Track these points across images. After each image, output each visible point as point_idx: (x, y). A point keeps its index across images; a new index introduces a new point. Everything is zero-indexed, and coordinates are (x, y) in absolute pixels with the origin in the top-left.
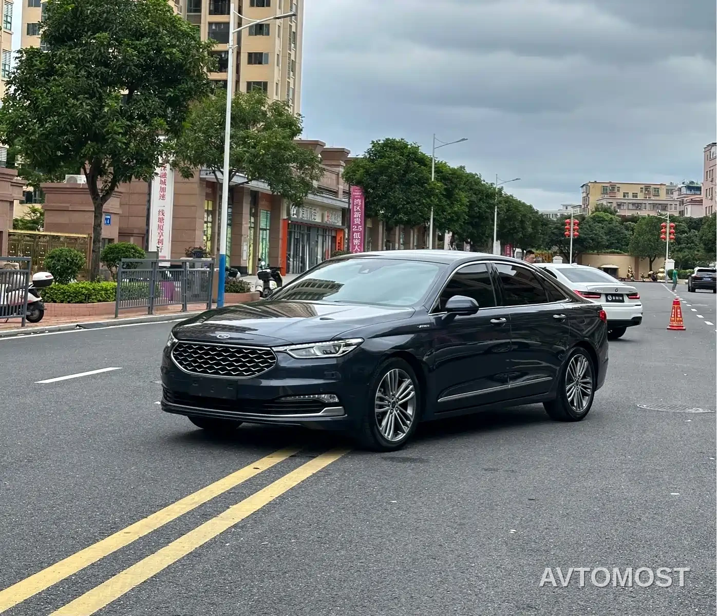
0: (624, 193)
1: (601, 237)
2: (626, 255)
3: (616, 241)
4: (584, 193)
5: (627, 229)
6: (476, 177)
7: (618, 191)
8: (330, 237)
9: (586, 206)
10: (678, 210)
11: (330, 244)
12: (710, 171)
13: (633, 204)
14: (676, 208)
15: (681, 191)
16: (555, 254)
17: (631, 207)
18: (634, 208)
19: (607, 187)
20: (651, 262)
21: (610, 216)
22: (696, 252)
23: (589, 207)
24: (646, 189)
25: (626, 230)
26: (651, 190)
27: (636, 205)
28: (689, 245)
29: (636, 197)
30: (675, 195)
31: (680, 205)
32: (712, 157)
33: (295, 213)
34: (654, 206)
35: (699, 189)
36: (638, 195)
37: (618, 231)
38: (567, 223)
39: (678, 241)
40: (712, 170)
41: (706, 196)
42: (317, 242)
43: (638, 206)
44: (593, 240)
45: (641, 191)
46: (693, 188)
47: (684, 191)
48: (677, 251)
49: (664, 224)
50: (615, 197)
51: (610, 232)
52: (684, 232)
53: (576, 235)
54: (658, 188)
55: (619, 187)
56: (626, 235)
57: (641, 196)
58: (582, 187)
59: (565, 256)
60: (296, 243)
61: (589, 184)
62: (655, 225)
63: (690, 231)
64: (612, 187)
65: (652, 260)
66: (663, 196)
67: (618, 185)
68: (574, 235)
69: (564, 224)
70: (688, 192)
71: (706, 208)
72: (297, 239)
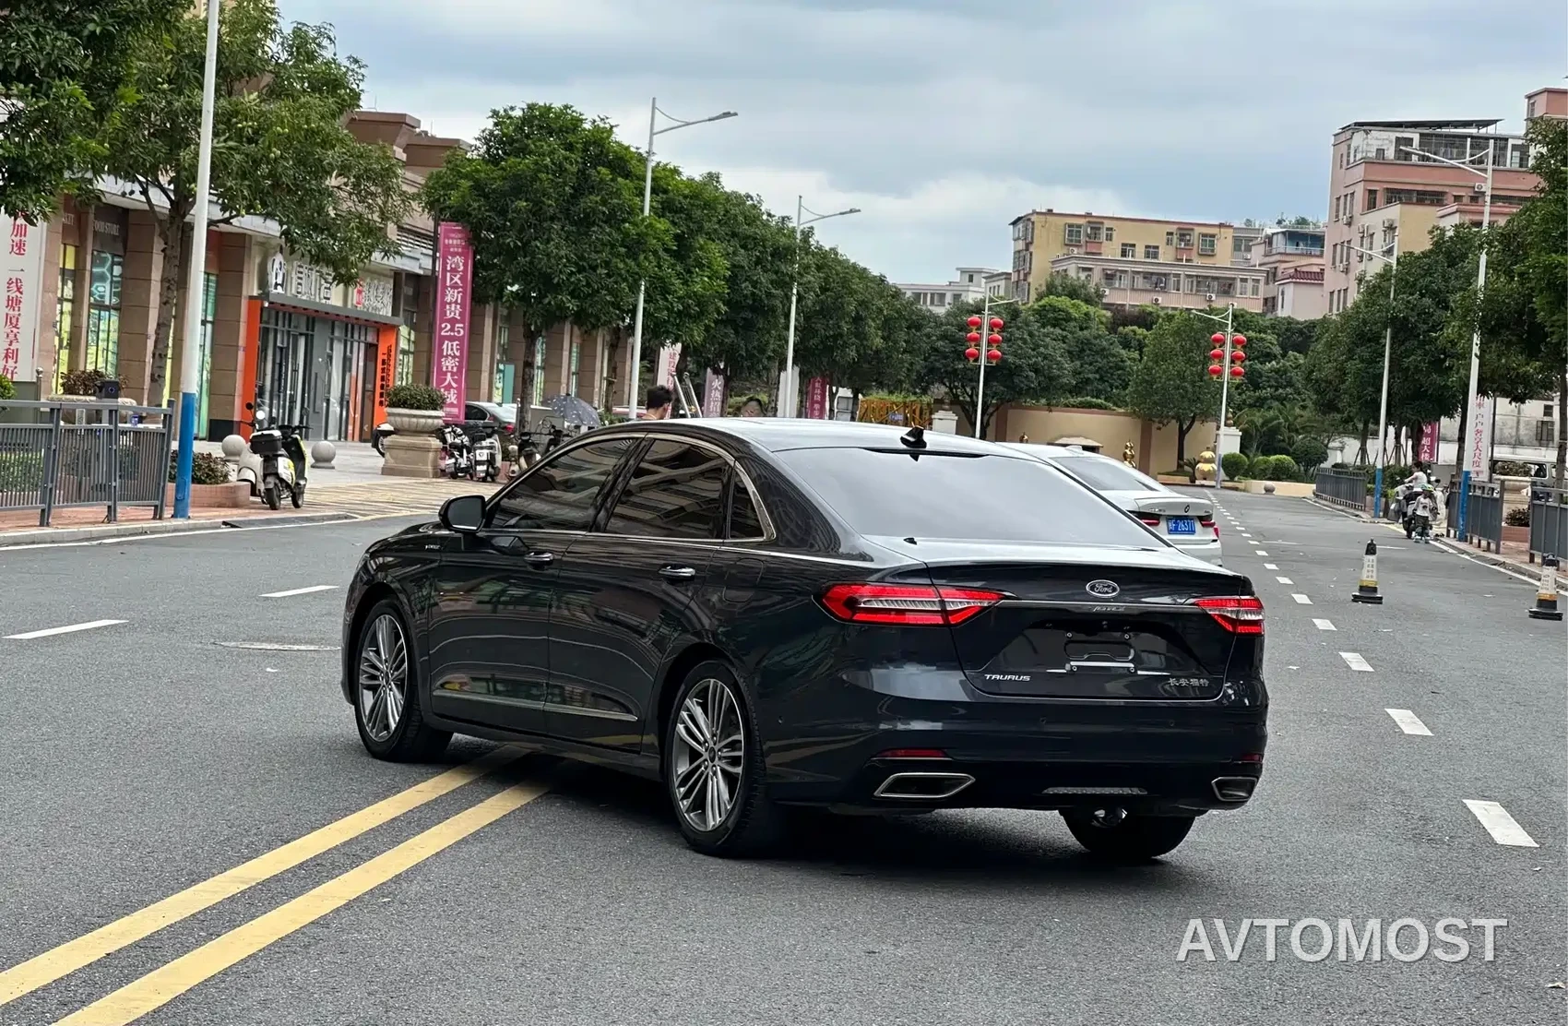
0: (1123, 245)
1: (1058, 363)
2: (1119, 414)
3: (1097, 376)
4: (1021, 242)
5: (1126, 344)
6: (751, 202)
7: (1109, 238)
8: (362, 345)
9: (1022, 277)
10: (1261, 295)
11: (361, 364)
12: (1346, 196)
13: (1147, 276)
14: (1255, 291)
15: (1270, 243)
16: (939, 404)
17: (1140, 282)
18: (1148, 287)
19: (1079, 226)
20: (1182, 434)
21: (1084, 307)
22: (1298, 411)
23: (1030, 279)
24: (1182, 237)
25: (1124, 348)
26: (1195, 238)
27: (1154, 278)
28: (1280, 391)
29: (1155, 256)
30: (1257, 255)
31: (1267, 283)
32: (1352, 160)
33: (279, 281)
34: (1201, 283)
35: (1317, 240)
36: (1161, 251)
37: (1104, 349)
38: (974, 323)
39: (1253, 380)
40: (1353, 194)
41: (1334, 263)
42: (330, 357)
43: (1158, 281)
44: (1036, 371)
45: (1169, 242)
46: (1303, 237)
47: (1279, 243)
48: (1251, 406)
49: (1218, 335)
50: (1100, 254)
51: (1081, 350)
52: (1269, 356)
53: (995, 357)
54: (1213, 236)
55: (1111, 229)
56: (1122, 361)
57: (1166, 255)
58: (1014, 223)
59: (964, 409)
60: (278, 361)
61: (1034, 218)
62: (1198, 333)
63: (1284, 356)
64: (1092, 228)
65: (1185, 427)
66: (1224, 255)
67: (1107, 224)
68: (989, 357)
69: (964, 327)
70: (1291, 249)
71: (1332, 293)
72: (281, 349)
